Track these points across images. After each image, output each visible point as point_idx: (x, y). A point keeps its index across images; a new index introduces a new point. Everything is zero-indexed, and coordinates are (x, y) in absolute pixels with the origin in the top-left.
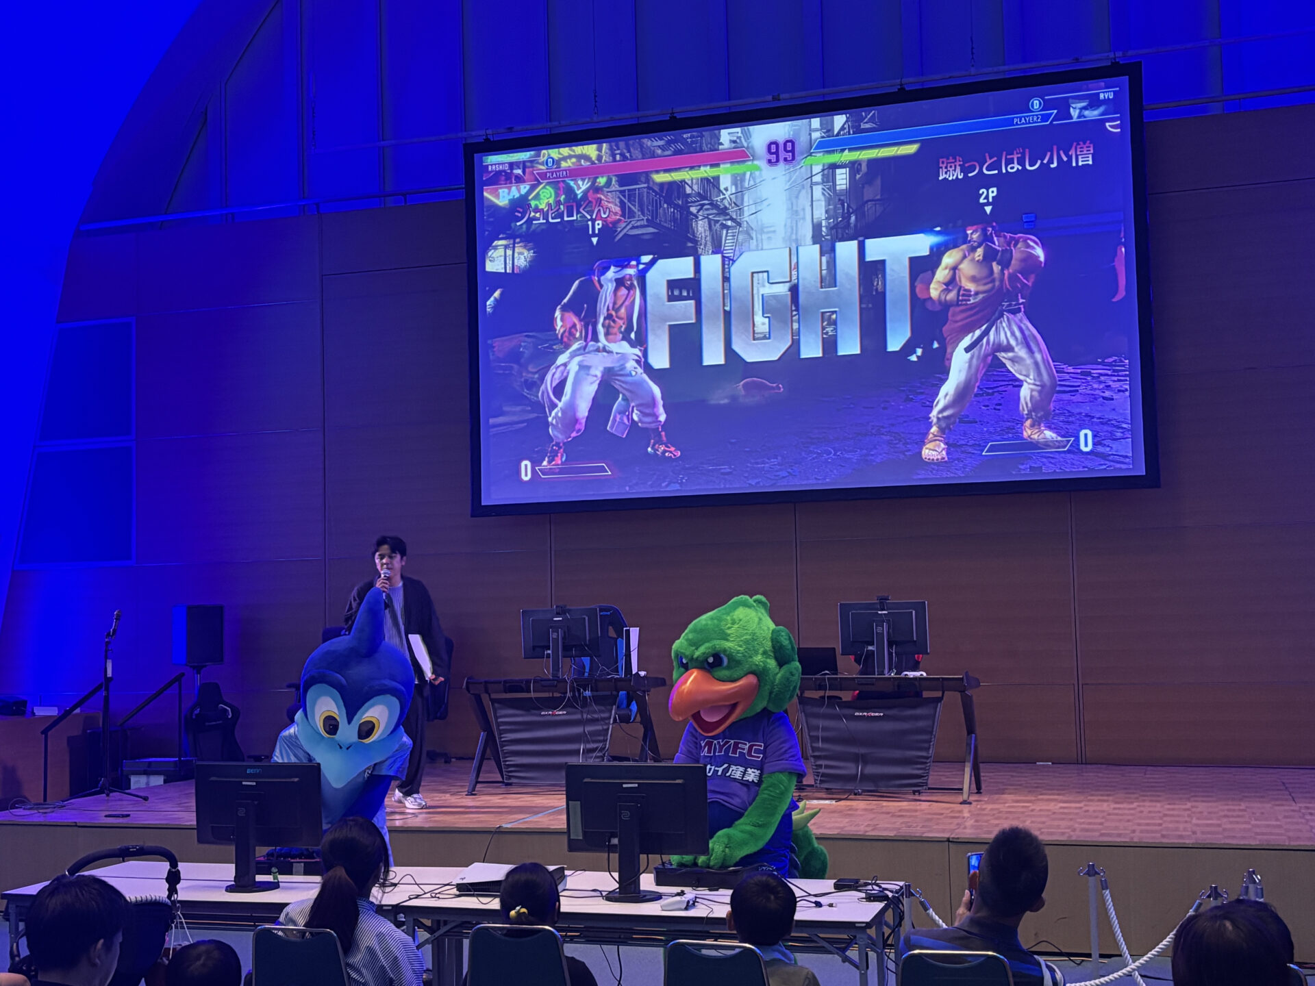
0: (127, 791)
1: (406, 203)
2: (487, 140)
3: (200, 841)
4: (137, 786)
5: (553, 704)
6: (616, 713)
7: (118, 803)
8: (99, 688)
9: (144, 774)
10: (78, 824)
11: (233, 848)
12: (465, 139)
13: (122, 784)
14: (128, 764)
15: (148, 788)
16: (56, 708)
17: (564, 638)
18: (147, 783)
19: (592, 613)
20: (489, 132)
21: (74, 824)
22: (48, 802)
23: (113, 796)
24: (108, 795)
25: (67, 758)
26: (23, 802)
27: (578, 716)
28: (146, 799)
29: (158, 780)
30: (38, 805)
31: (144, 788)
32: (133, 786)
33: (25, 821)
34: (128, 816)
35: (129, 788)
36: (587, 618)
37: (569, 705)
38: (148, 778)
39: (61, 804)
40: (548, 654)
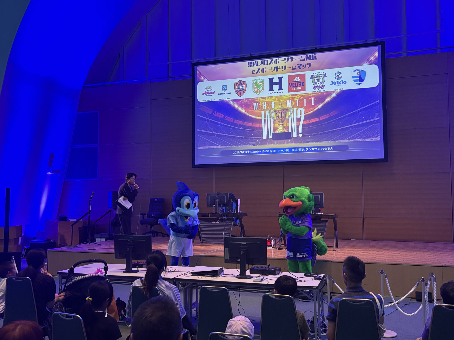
0: (95, 243)
1: (175, 80)
2: (198, 62)
3: (116, 258)
4: (98, 241)
5: (215, 220)
6: (233, 223)
7: (92, 246)
8: (88, 213)
9: (100, 238)
10: (81, 252)
11: (125, 260)
12: (192, 61)
13: (93, 241)
14: (95, 235)
15: (101, 242)
16: (76, 219)
17: (219, 202)
18: (101, 241)
19: (227, 195)
20: (199, 60)
21: (79, 252)
22: (73, 245)
23: (91, 244)
24: (89, 244)
25: (78, 233)
26: (65, 245)
27: (223, 224)
28: (100, 245)
29: (104, 240)
30: (70, 246)
31: (99, 242)
32: (96, 241)
33: (66, 251)
34: (95, 250)
35: (96, 242)
36: (225, 196)
37: (220, 221)
38: (101, 239)
39: (76, 246)
40: (214, 206)
